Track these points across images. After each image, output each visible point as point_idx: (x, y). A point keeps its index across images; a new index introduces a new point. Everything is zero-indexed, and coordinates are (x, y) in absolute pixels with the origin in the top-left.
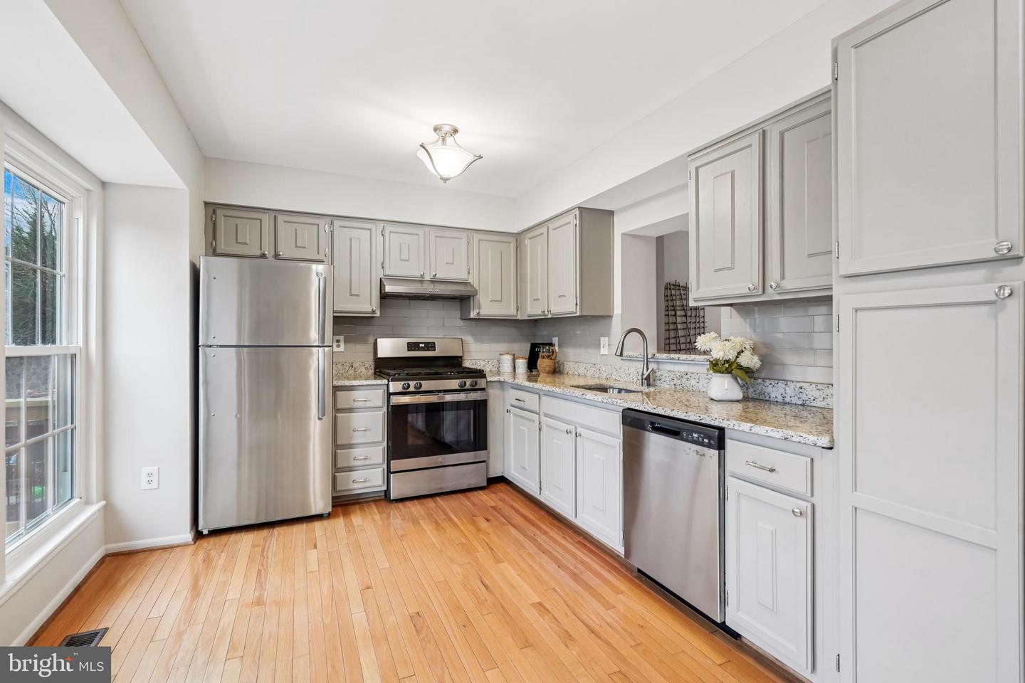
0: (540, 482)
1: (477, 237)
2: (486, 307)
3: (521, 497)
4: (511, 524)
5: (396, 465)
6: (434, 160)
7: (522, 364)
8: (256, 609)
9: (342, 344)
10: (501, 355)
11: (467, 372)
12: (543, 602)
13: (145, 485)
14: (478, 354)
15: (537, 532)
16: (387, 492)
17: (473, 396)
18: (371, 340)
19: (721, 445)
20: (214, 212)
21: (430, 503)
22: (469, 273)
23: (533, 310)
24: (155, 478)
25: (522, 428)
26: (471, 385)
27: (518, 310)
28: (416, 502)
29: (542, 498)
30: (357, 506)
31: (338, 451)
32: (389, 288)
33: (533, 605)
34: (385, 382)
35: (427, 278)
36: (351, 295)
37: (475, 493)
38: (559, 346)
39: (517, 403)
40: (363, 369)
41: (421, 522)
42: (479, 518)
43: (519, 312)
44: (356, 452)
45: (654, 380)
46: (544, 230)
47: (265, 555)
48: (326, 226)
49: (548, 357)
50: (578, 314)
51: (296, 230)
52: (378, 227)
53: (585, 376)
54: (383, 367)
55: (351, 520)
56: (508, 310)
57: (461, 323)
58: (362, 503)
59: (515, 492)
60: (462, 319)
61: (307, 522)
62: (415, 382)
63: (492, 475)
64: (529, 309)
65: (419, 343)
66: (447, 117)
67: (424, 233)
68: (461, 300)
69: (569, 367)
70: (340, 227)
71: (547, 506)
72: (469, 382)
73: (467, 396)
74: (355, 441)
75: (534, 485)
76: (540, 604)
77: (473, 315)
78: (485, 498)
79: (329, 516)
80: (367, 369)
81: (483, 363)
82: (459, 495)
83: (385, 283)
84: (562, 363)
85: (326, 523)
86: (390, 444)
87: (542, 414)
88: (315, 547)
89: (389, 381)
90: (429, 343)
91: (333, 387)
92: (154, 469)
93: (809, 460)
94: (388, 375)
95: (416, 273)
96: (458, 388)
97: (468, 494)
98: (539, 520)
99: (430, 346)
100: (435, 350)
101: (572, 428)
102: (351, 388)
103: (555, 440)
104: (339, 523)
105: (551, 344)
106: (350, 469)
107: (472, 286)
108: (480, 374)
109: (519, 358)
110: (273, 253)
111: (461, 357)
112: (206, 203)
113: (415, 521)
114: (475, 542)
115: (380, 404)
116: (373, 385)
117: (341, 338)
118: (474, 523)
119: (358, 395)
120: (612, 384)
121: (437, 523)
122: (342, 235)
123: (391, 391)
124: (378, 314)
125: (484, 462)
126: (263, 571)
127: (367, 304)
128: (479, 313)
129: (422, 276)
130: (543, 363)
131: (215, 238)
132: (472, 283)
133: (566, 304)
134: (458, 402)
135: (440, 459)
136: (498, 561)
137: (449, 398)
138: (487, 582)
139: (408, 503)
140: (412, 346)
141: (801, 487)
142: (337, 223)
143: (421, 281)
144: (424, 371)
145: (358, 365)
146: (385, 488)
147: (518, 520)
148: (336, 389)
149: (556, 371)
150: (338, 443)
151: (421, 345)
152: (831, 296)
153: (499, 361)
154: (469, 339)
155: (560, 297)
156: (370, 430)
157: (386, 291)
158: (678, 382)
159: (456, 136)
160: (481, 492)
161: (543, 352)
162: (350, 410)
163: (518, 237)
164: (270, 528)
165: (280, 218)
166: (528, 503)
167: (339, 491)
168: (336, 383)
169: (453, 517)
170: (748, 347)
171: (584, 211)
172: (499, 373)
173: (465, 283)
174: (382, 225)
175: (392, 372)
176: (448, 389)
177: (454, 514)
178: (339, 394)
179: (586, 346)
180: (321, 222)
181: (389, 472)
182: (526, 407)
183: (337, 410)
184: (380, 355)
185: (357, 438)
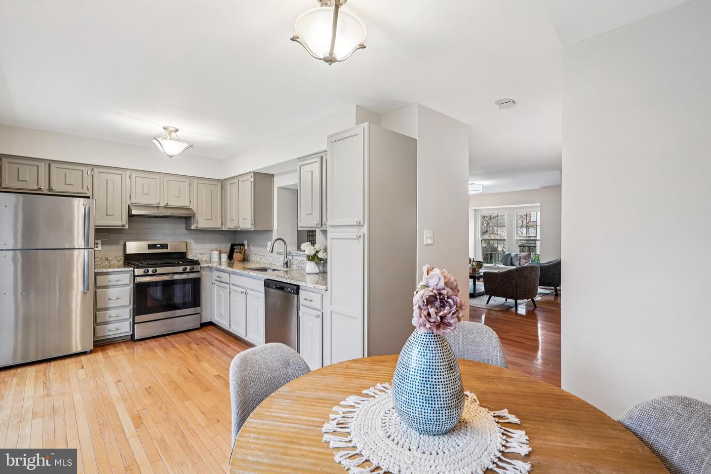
0: (230, 322)
1: (195, 181)
2: (202, 223)
3: (221, 332)
4: (211, 345)
5: (138, 318)
6: (162, 144)
7: (224, 257)
8: (46, 399)
9: (100, 246)
10: (212, 251)
11: (190, 262)
12: (220, 375)
14: (197, 250)
15: (225, 347)
16: (133, 336)
17: (192, 276)
18: (122, 243)
19: (298, 293)
20: (1, 160)
21: (162, 340)
22: (190, 202)
23: (230, 225)
25: (221, 292)
26: (190, 269)
27: (222, 225)
28: (153, 340)
29: (231, 330)
30: (111, 346)
31: (98, 313)
32: (134, 212)
33: (215, 376)
34: (132, 269)
35: (162, 205)
36: (107, 215)
37: (193, 332)
38: (248, 246)
39: (218, 279)
40: (115, 262)
41: (155, 349)
42: (192, 344)
43: (223, 226)
44: (112, 313)
45: (290, 264)
46: (236, 180)
47: (47, 375)
48: (89, 171)
49: (240, 252)
50: (253, 229)
51: (65, 174)
52: (127, 174)
53: (260, 263)
54: (130, 260)
55: (107, 353)
56: (216, 224)
57: (186, 232)
58: (114, 344)
59: (218, 330)
60: (186, 229)
61: (75, 357)
62: (152, 269)
63: (204, 321)
64: (228, 224)
65: (156, 245)
66: (172, 124)
67: (160, 178)
68: (186, 218)
69: (252, 257)
70: (99, 172)
71: (234, 334)
72: (189, 268)
73: (188, 276)
74: (109, 306)
75: (226, 323)
76: (219, 375)
77: (193, 227)
78: (198, 334)
79: (91, 352)
80: (118, 261)
81: (200, 256)
82: (182, 334)
83: (132, 208)
84: (249, 256)
85: (89, 356)
86: (135, 306)
87: (231, 284)
88: (83, 368)
89: (134, 269)
90: (164, 244)
91: (95, 273)
93: (321, 295)
94: (134, 264)
95: (154, 202)
96: (182, 271)
97: (187, 333)
98: (228, 341)
99: (164, 246)
100: (167, 249)
101: (244, 290)
102: (107, 273)
103: (237, 298)
104: (99, 356)
105: (243, 245)
106: (106, 323)
107: (193, 211)
108: (196, 263)
109: (223, 252)
110: (47, 188)
111: (186, 253)
113: (151, 349)
114: (188, 355)
115: (128, 282)
116: (123, 271)
117: (99, 242)
118: (189, 346)
119: (111, 277)
120: (270, 267)
121: (165, 349)
122: (101, 178)
123: (136, 274)
124: (127, 227)
125: (199, 313)
126: (47, 383)
127: (119, 220)
128: (197, 227)
129: (158, 204)
130: (237, 256)
132: (192, 209)
133: (246, 224)
134: (184, 280)
135: (169, 314)
136: (199, 361)
137: (176, 277)
138: (191, 370)
139: (147, 341)
140: (151, 247)
141: (319, 306)
142: (96, 170)
143: (157, 207)
144: (159, 262)
145: (111, 258)
146: (131, 333)
147: (216, 342)
148: (96, 274)
149: (245, 260)
150: (98, 307)
151: (157, 246)
152: (327, 230)
153: (210, 254)
154: (191, 241)
155: (244, 219)
156: (121, 298)
157: (133, 213)
158: (300, 265)
159: (177, 133)
160: (196, 331)
161: (237, 249)
162: (107, 287)
163: (223, 182)
164: (48, 362)
165: (53, 166)
166: (224, 334)
167: (98, 337)
168: (96, 271)
169: (176, 345)
170: (322, 249)
171: (256, 174)
172: (210, 261)
173: (188, 209)
174: (130, 172)
175: (137, 263)
176: (176, 272)
177: (178, 344)
178: (99, 277)
179: (260, 246)
180: (85, 169)
181: (134, 323)
182: (223, 280)
183: (96, 287)
184: (128, 252)
185: (111, 304)
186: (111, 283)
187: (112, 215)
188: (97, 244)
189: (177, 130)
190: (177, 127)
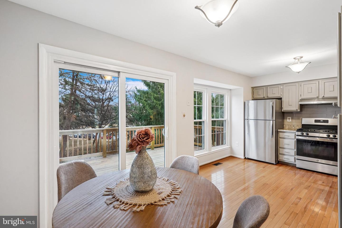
13: (236, 145)
16: (296, 165)
20: (253, 89)
24: (238, 144)
26: (333, 137)
31: (280, 149)
35: (320, 97)
36: (289, 105)
40: (298, 128)
44: (286, 150)
48: (281, 87)
51: (272, 89)
52: (299, 84)
58: (288, 166)
61: (269, 164)
62: (307, 133)
65: (320, 120)
66: (297, 55)
72: (332, 135)
76: (301, 198)
85: (272, 165)
89: (296, 131)
90: (326, 120)
92: (238, 142)
95: (315, 96)
100: (328, 123)
106: (283, 155)
110: (267, 96)
112: (252, 87)
116: (291, 132)
123: (297, 134)
124: (299, 111)
125: (337, 166)
127: (295, 108)
131: (253, 95)
140: (316, 121)
145: (296, 126)
146: (294, 163)
148: (279, 132)
150: (280, 147)
151: (321, 121)
156: (290, 145)
165: (268, 87)
167: (280, 159)
168: (279, 130)
183: (279, 137)
185: (286, 146)
186: (285, 137)
187: (291, 105)
188: (289, 119)
189: (302, 57)
190: (301, 55)
